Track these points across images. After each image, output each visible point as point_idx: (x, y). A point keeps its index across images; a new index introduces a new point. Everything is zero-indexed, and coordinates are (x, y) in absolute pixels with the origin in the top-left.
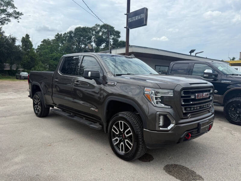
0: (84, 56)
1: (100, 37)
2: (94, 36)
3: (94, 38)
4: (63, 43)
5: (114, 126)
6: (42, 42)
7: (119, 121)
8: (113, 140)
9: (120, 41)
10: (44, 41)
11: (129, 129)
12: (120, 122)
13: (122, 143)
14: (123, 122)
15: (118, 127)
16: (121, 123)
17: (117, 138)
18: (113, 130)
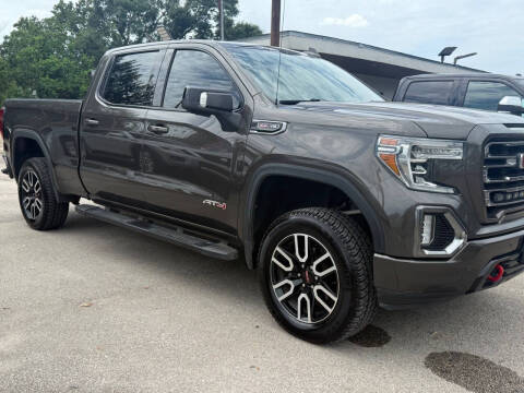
0: (176, 50)
1: (181, 11)
2: (164, 10)
3: (164, 14)
4: (76, 30)
5: (278, 249)
6: (15, 25)
7: (296, 235)
8: (275, 287)
9: (239, 25)
10: (23, 23)
11: (328, 255)
12: (299, 237)
13: (303, 295)
14: (306, 236)
15: (291, 251)
16: (301, 240)
17: (286, 281)
18: (273, 259)
